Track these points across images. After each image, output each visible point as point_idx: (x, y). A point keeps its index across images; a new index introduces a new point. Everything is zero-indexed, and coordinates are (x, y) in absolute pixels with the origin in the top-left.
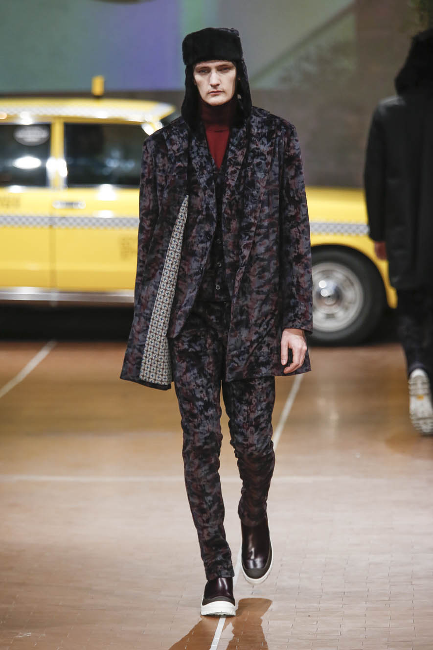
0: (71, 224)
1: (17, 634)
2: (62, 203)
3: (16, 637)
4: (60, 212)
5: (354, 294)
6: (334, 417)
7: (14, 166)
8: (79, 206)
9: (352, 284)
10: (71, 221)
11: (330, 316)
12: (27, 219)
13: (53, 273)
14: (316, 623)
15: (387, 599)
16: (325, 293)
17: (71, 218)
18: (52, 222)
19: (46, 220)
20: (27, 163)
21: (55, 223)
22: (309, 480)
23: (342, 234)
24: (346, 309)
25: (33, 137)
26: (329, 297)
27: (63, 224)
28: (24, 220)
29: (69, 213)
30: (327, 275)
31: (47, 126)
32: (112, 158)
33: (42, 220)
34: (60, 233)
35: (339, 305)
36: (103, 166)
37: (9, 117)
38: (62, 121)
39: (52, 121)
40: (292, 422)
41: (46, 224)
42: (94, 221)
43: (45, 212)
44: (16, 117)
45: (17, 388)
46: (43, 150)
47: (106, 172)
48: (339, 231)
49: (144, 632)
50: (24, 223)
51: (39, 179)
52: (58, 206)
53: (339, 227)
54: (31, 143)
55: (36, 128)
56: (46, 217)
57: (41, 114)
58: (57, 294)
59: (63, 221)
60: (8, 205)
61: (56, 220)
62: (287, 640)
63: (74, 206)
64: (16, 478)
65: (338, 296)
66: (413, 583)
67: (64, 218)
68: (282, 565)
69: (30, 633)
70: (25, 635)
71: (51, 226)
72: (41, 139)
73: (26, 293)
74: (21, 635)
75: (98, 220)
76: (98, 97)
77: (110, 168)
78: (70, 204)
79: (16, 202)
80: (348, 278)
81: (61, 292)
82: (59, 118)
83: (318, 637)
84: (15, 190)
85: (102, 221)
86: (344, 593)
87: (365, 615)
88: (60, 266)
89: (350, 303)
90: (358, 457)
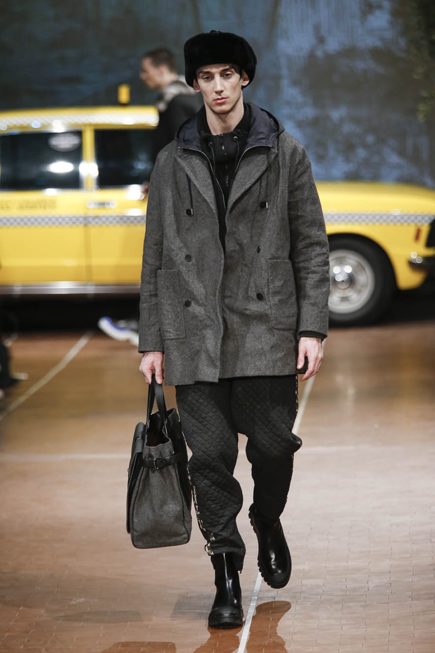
0: (104, 223)
1: (71, 600)
2: (95, 204)
3: (71, 603)
4: (94, 211)
5: (366, 278)
6: (351, 391)
7: (49, 170)
8: (111, 206)
9: (364, 269)
10: (104, 219)
11: (344, 299)
12: (64, 219)
13: (89, 268)
14: (345, 580)
15: (409, 556)
16: (339, 278)
17: (104, 217)
18: (86, 221)
19: (81, 219)
20: (60, 167)
21: (90, 222)
22: (333, 449)
23: (353, 224)
24: (359, 292)
25: (65, 143)
26: (343, 281)
27: (97, 223)
28: (61, 220)
29: (101, 212)
30: (341, 262)
31: (79, 133)
32: (139, 160)
33: (77, 219)
34: (94, 230)
35: (352, 288)
36: (132, 168)
37: (43, 126)
38: (92, 128)
39: (83, 128)
40: (314, 397)
41: (81, 223)
42: (125, 219)
43: (80, 212)
44: (50, 125)
45: (60, 374)
46: (75, 155)
47: (134, 173)
48: (350, 221)
49: (188, 594)
50: (60, 223)
51: (72, 182)
52: (92, 206)
53: (350, 217)
54: (63, 149)
55: (68, 135)
56: (81, 217)
57: (73, 122)
58: (93, 287)
59: (97, 220)
60: (45, 207)
61: (90, 220)
62: (320, 597)
63: (106, 206)
64: (62, 457)
65: (351, 280)
66: (432, 540)
67: (96, 217)
68: (311, 529)
69: (83, 599)
70: (78, 600)
71: (86, 225)
72: (74, 145)
73: (64, 287)
74: (75, 601)
75: (128, 218)
76: (124, 105)
77: (139, 169)
78: (102, 204)
79: (52, 204)
80: (360, 264)
81: (97, 285)
82: (90, 125)
83: (347, 594)
84: (51, 193)
85: (132, 219)
86: (370, 551)
87: (390, 572)
88: (96, 261)
89: (362, 286)
90: (376, 426)
